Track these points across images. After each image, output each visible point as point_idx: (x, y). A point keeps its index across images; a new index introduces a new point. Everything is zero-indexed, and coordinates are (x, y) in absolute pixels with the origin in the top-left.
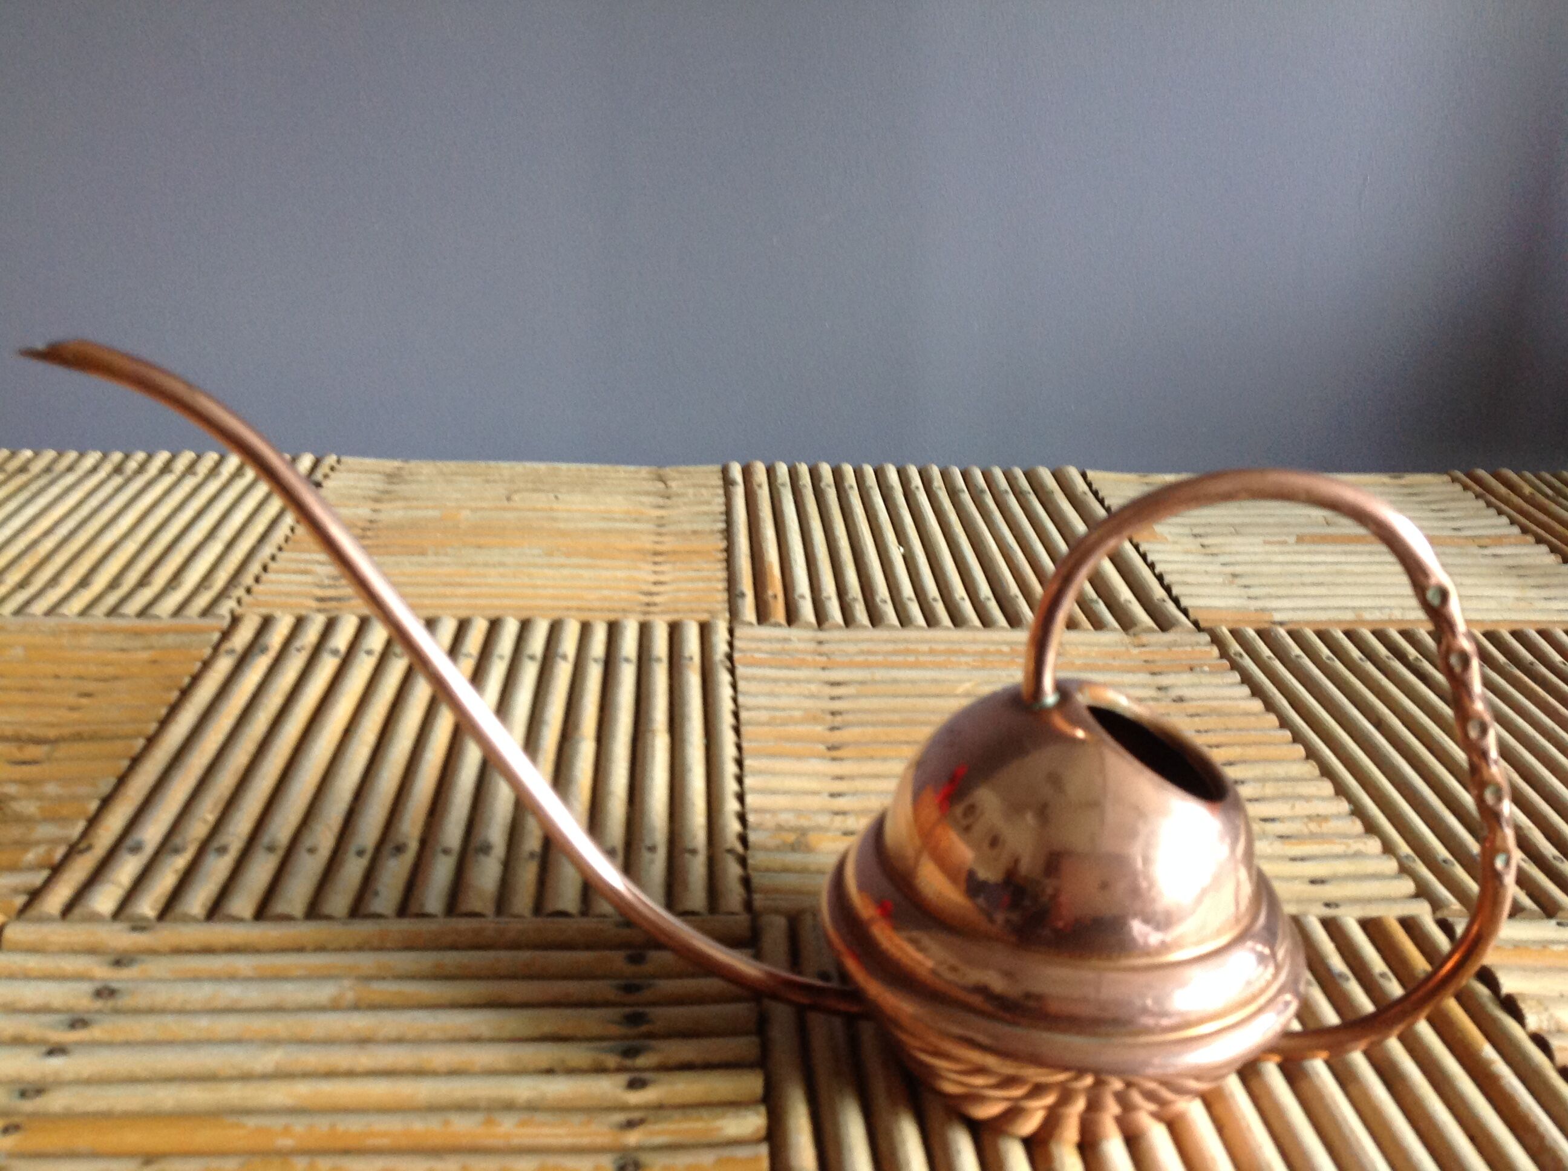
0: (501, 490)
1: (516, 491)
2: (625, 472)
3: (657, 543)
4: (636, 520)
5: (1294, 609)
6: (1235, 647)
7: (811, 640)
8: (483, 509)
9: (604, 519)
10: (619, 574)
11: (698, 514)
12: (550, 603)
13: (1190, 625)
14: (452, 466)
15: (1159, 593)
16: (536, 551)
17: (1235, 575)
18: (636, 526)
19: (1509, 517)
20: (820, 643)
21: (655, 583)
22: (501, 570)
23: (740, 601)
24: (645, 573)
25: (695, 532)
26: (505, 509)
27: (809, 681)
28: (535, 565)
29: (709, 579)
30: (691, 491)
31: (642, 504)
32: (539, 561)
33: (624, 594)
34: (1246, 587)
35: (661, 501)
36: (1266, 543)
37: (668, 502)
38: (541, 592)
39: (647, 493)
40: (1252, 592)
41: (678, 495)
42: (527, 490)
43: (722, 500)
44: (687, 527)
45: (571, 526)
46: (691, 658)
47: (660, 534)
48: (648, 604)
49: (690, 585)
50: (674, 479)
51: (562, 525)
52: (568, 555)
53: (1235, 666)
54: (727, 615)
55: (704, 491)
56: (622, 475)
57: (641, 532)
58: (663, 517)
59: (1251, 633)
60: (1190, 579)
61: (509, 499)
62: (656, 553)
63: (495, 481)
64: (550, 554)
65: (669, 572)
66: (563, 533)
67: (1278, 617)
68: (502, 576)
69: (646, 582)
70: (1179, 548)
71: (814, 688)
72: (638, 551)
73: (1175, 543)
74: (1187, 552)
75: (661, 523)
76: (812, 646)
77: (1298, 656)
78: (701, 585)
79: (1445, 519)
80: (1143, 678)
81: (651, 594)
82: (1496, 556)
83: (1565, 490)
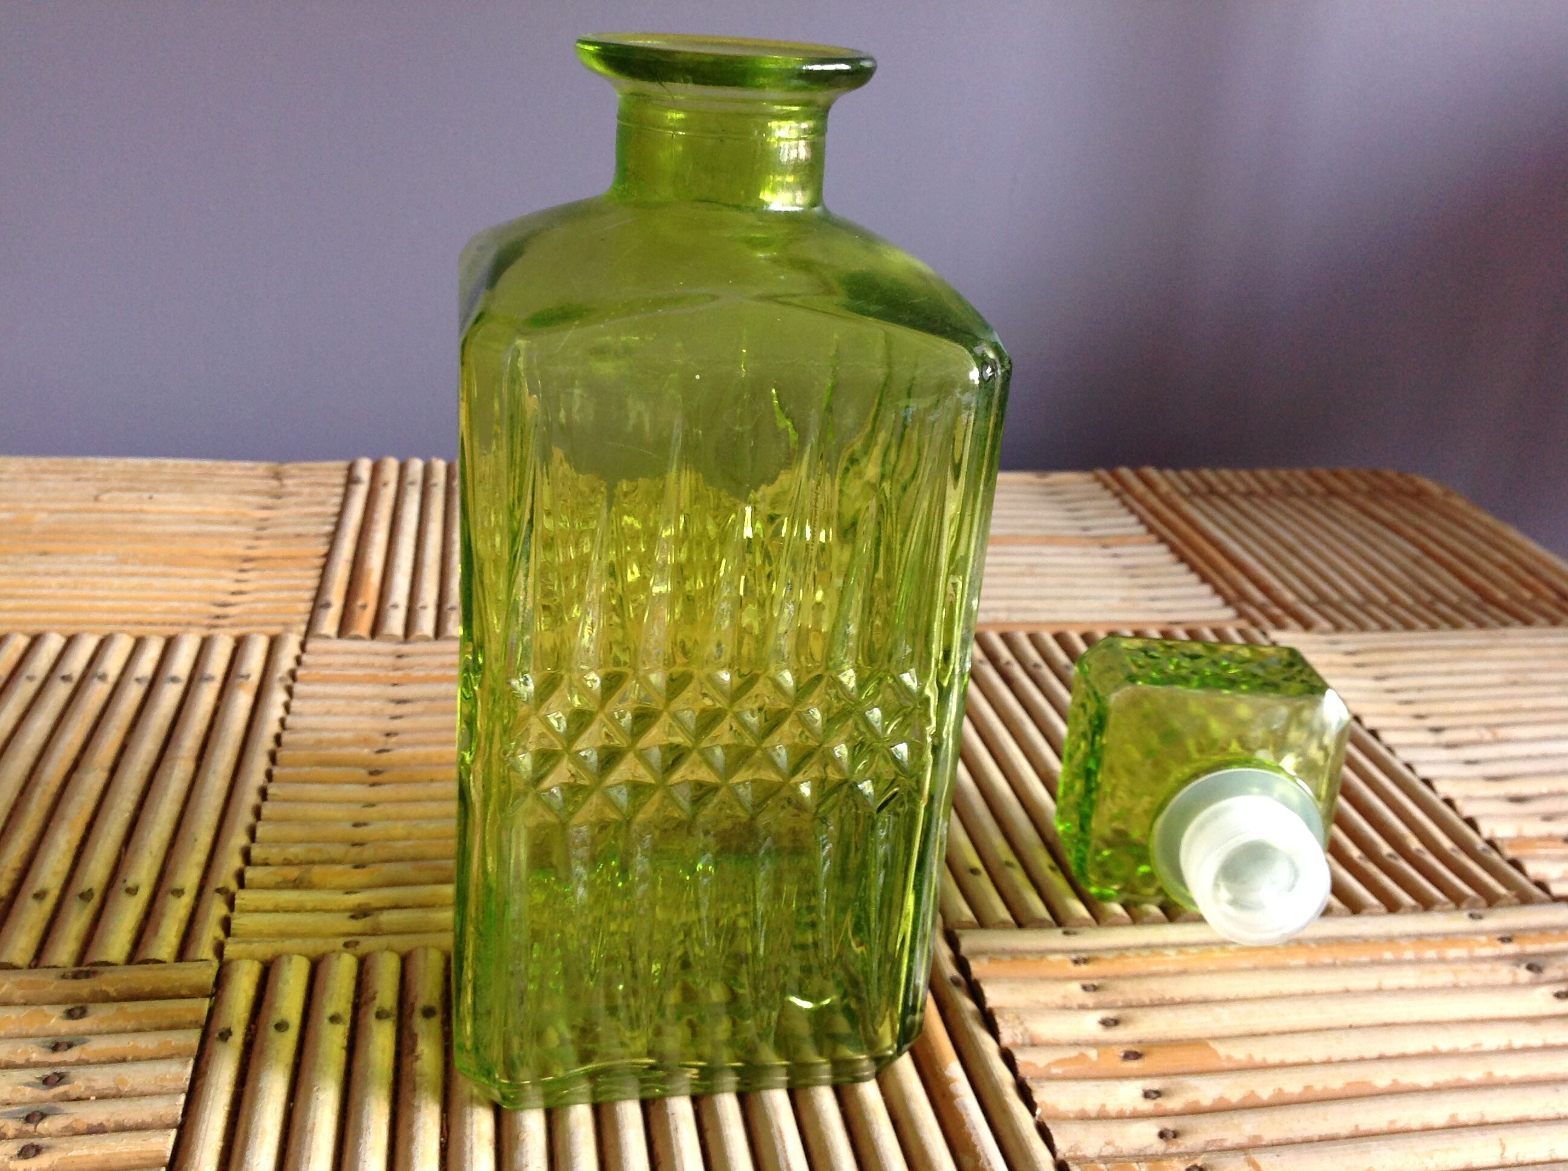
0: (91, 489)
1: (108, 491)
2: (241, 469)
3: (249, 548)
4: (236, 523)
7: (392, 654)
8: (63, 511)
9: (199, 521)
10: (197, 583)
11: (307, 515)
12: (106, 617)
14: (44, 462)
16: (109, 558)
18: (233, 529)
19: (1139, 515)
20: (400, 656)
21: (233, 593)
22: (62, 580)
23: (322, 612)
24: (225, 582)
25: (299, 536)
26: (89, 511)
27: (374, 698)
28: (103, 574)
29: (296, 589)
30: (307, 490)
31: (247, 504)
32: (108, 569)
33: (193, 606)
35: (269, 501)
37: (279, 502)
38: (100, 604)
39: (256, 493)
41: (291, 494)
42: (121, 490)
43: (338, 500)
44: (290, 530)
45: (159, 529)
46: (248, 677)
47: (258, 538)
48: (218, 617)
49: (272, 595)
50: (292, 477)
51: (148, 529)
52: (144, 563)
54: (303, 628)
55: (322, 490)
56: (237, 472)
57: (238, 536)
58: (266, 519)
61: (96, 499)
62: (247, 560)
63: (87, 480)
64: (125, 562)
65: (254, 579)
66: (147, 538)
68: (62, 586)
69: (224, 592)
71: (376, 705)
72: (228, 557)
75: (262, 525)
76: (389, 661)
78: (285, 595)
79: (1077, 518)
81: (225, 605)
82: (1115, 556)
83: (1203, 488)
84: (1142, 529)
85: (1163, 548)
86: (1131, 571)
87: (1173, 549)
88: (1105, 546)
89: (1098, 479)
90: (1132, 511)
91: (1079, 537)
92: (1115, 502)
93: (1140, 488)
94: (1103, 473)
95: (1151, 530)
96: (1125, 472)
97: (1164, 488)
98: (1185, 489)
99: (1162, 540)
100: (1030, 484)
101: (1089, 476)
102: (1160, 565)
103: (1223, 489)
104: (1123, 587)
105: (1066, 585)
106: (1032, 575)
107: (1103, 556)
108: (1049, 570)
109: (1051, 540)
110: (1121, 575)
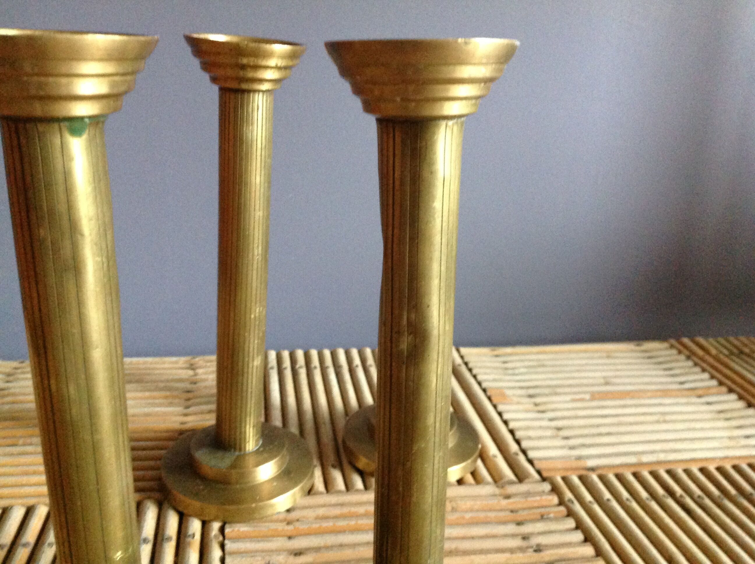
2: (170, 362)
4: (172, 403)
5: (600, 456)
6: (569, 495)
13: (536, 476)
15: (514, 447)
17: (559, 429)
18: (171, 408)
19: (709, 373)
27: (279, 550)
31: (178, 389)
34: (567, 438)
35: (191, 387)
36: (574, 401)
37: (196, 386)
39: (182, 380)
40: (572, 442)
41: (203, 380)
46: (194, 535)
47: (187, 414)
50: (200, 367)
53: (571, 514)
56: (168, 365)
57: (174, 414)
58: (189, 400)
59: (576, 480)
60: (531, 433)
67: (591, 463)
70: (521, 407)
73: (518, 403)
74: (527, 411)
75: (188, 404)
76: (283, 515)
77: (608, 500)
79: (673, 376)
80: (511, 528)
82: (708, 403)
83: (735, 351)
84: (714, 383)
85: (733, 397)
86: (722, 415)
87: (741, 398)
88: (700, 396)
89: (672, 347)
90: (704, 370)
91: (679, 390)
92: (690, 363)
93: (700, 353)
94: (673, 341)
95: (721, 383)
96: (686, 340)
97: (714, 352)
98: (726, 352)
99: (731, 391)
100: (632, 351)
101: (665, 345)
102: (739, 409)
103: (747, 350)
104: (724, 428)
105: (689, 430)
106: (665, 422)
107: (703, 404)
108: (674, 417)
109: (665, 393)
110: (719, 419)
